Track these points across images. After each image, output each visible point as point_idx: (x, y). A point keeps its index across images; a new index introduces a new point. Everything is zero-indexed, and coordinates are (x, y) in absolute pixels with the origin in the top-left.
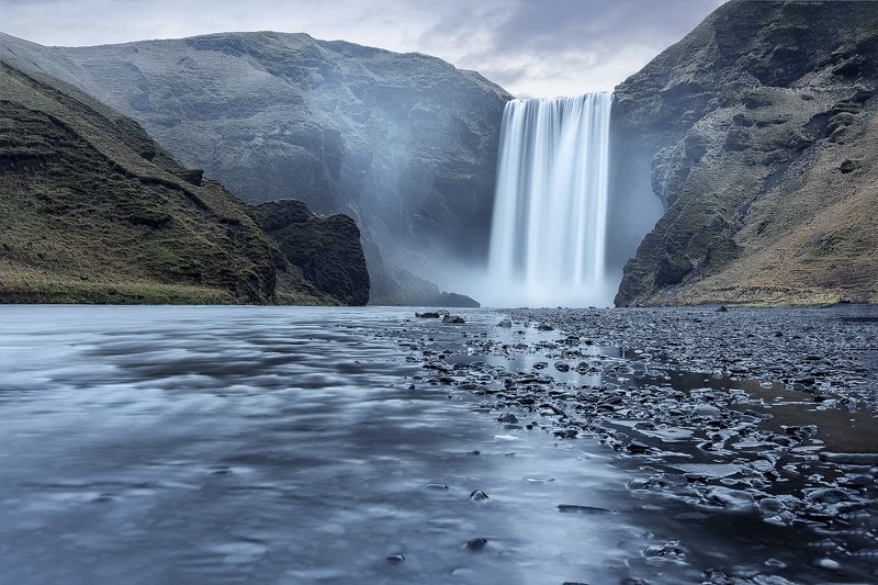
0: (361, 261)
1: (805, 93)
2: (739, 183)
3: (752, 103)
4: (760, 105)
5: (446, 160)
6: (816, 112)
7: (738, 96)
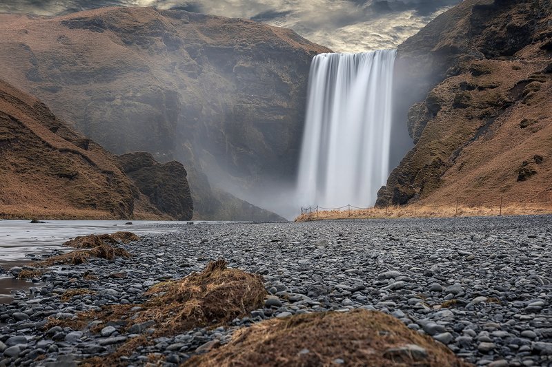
0: (187, 191)
1: (515, 65)
2: (458, 132)
3: (477, 73)
4: (482, 73)
5: (263, 105)
6: (520, 79)
7: (468, 66)
